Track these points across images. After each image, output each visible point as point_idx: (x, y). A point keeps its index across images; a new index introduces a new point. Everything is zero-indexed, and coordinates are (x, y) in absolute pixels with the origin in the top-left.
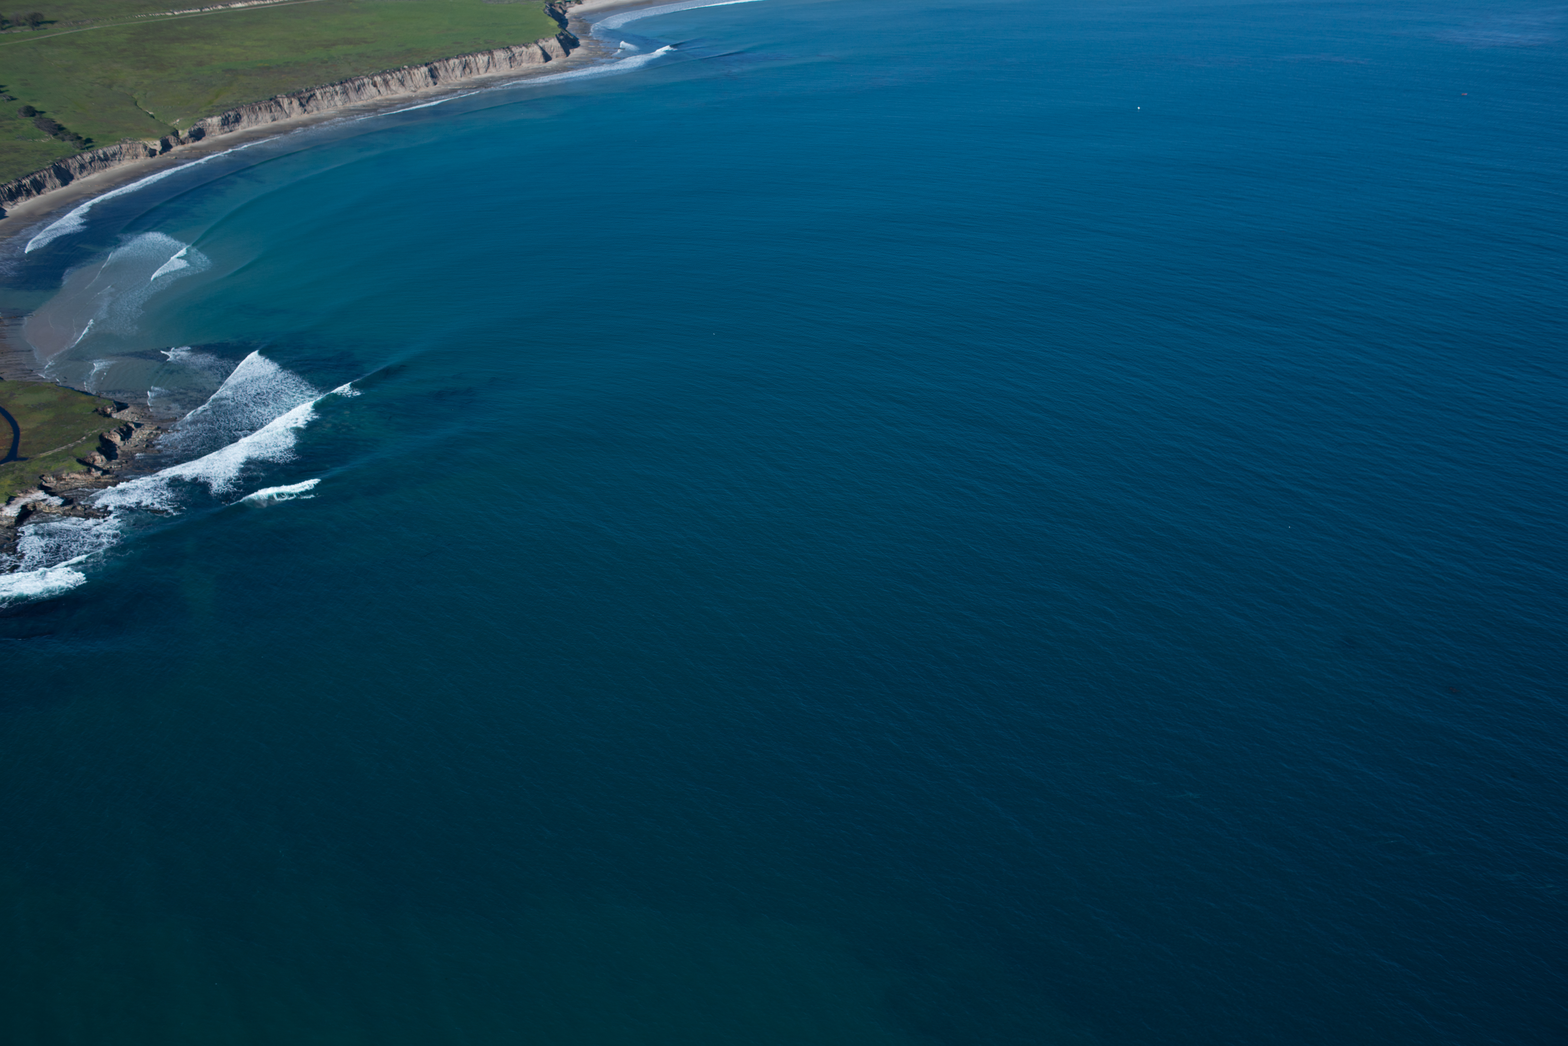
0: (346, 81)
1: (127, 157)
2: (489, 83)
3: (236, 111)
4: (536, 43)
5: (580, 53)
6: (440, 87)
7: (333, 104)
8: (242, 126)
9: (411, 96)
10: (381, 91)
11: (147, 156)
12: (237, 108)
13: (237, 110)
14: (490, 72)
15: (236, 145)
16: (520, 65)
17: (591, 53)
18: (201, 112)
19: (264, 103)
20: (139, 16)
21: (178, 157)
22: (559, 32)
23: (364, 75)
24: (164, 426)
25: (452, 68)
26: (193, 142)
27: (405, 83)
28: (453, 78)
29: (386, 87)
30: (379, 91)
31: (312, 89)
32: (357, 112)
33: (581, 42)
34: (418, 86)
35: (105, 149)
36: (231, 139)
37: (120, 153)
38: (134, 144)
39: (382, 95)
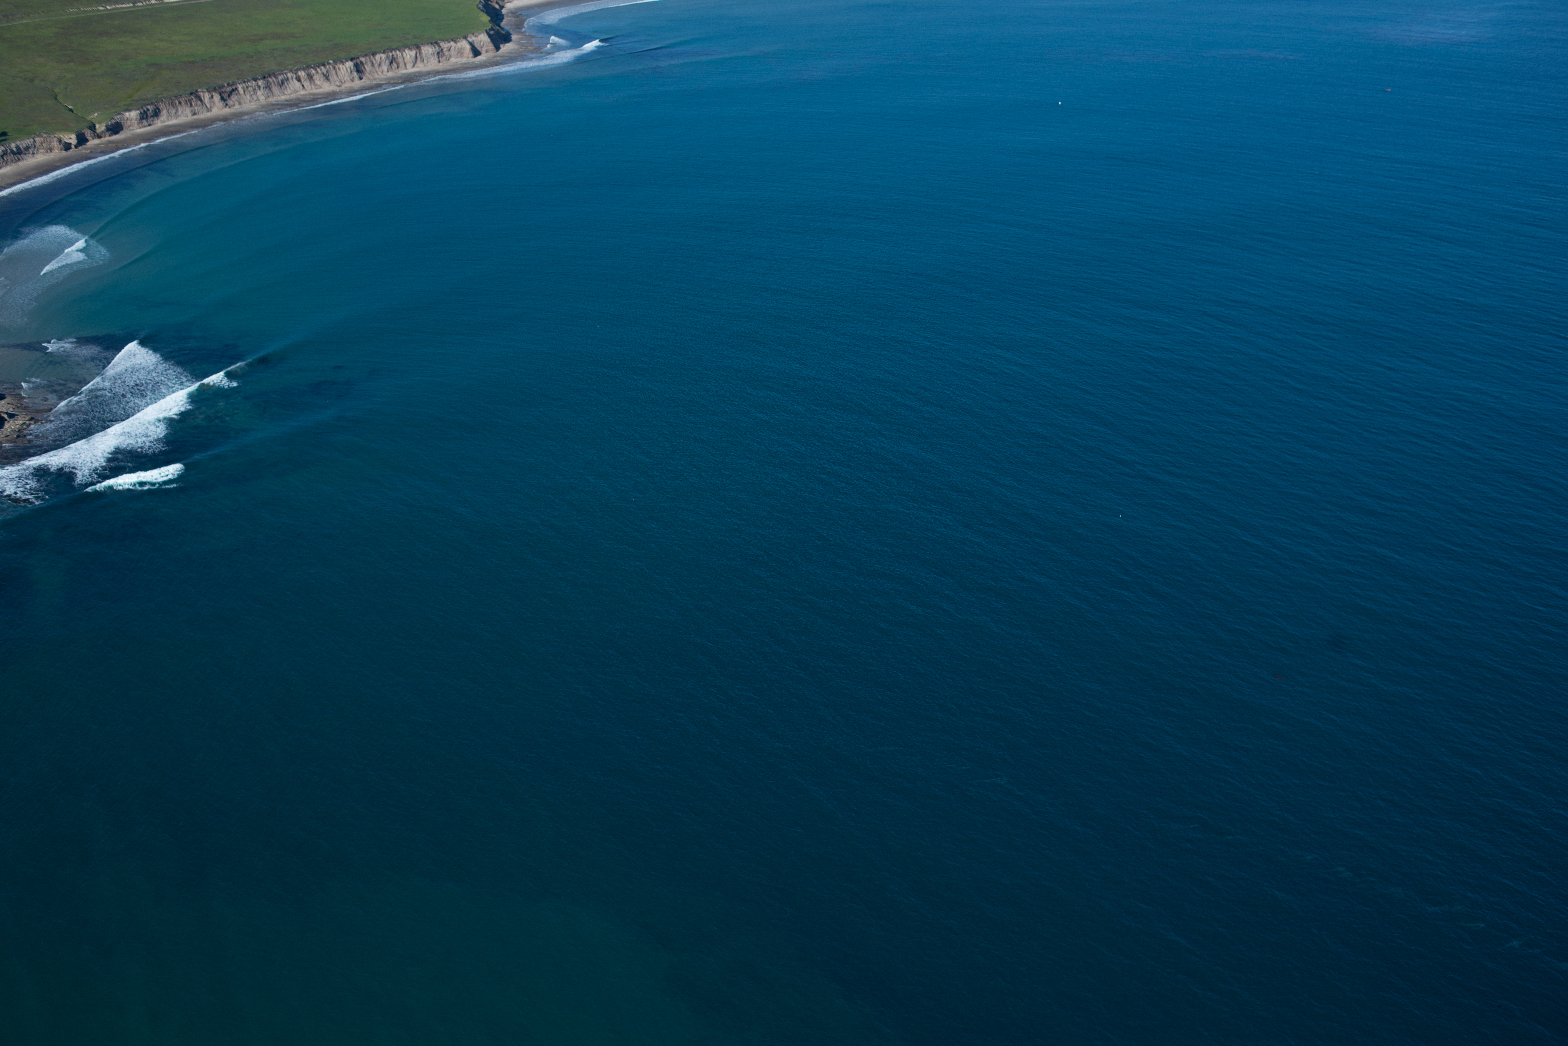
0: (270, 76)
1: (41, 151)
2: (415, 78)
3: (156, 106)
4: (465, 38)
5: (511, 48)
6: (365, 82)
7: (255, 99)
8: (161, 120)
9: (335, 90)
10: (305, 86)
11: (61, 150)
12: (156, 102)
13: (156, 104)
14: (417, 67)
15: (153, 139)
16: (449, 60)
17: (521, 48)
18: (120, 106)
19: (184, 97)
20: (71, 10)
21: (93, 151)
22: (490, 27)
23: (287, 70)
24: (38, 416)
25: (378, 62)
26: (110, 136)
27: (330, 77)
28: (380, 73)
29: (310, 81)
30: (303, 86)
31: (234, 84)
32: (279, 107)
33: (514, 37)
34: (343, 81)
35: (18, 143)
36: (149, 133)
37: (33, 146)
38: (48, 138)
39: (306, 90)
